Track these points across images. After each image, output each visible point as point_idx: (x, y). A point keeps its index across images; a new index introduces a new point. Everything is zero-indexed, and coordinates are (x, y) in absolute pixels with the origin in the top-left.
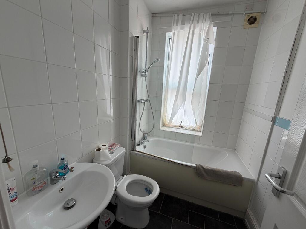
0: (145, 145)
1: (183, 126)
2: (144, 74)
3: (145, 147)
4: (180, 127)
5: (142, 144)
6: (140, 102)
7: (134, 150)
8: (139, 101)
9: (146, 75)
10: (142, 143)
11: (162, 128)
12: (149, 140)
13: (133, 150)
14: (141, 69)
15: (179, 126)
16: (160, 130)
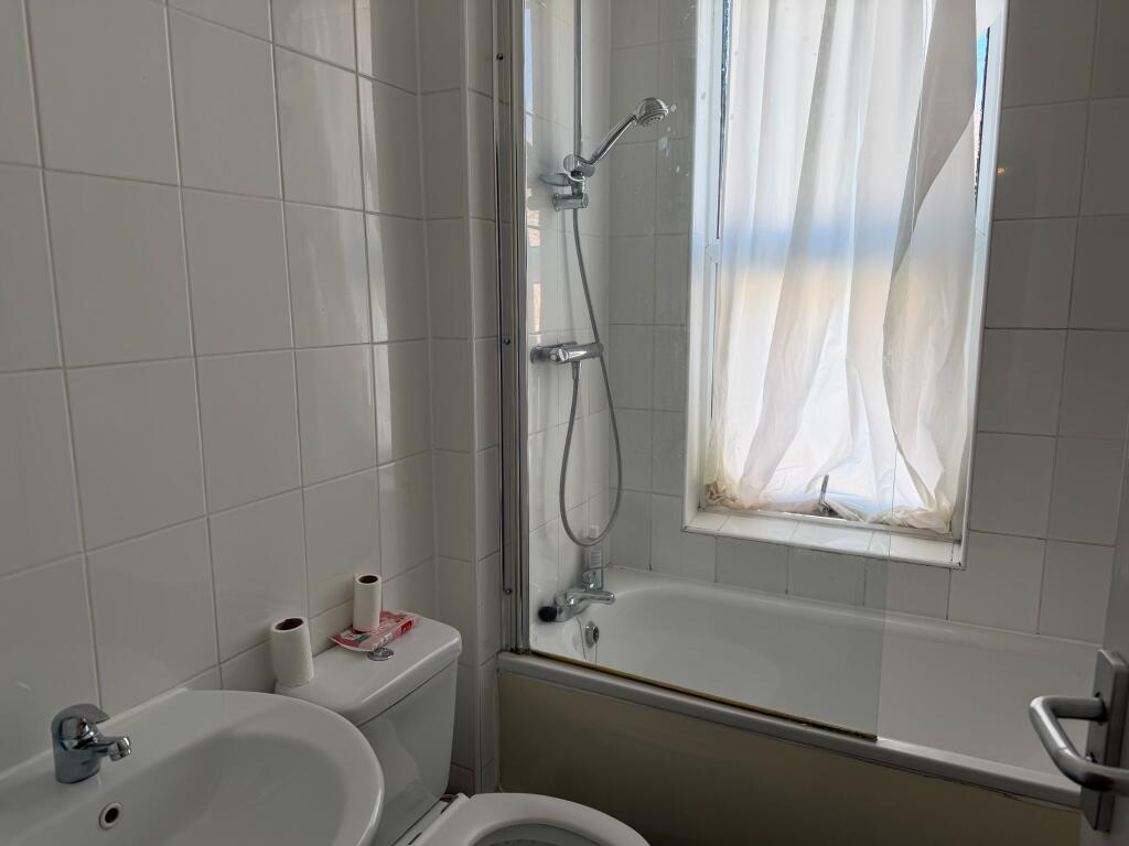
0: (591, 624)
1: (835, 506)
2: (568, 191)
3: (593, 635)
4: (816, 512)
5: (569, 617)
6: (549, 357)
7: (521, 646)
8: (541, 355)
9: (581, 194)
10: (574, 612)
11: (696, 522)
12: (617, 595)
13: (512, 651)
14: (546, 162)
15: (810, 508)
16: (684, 530)
